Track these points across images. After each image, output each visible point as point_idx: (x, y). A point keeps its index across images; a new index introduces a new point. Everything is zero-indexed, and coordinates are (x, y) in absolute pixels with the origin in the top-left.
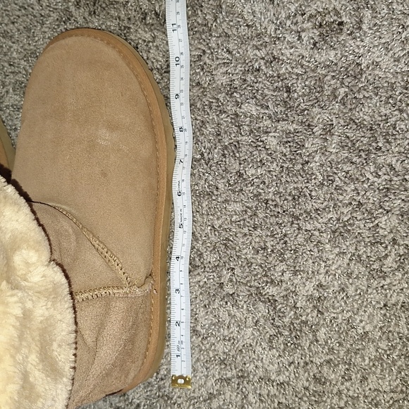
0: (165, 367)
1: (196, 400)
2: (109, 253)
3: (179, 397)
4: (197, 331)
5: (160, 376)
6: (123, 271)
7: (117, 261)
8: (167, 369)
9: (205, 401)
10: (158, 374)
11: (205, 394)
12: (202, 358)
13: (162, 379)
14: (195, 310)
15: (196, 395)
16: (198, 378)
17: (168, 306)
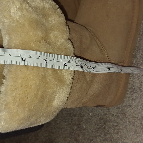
0: (126, 102)
1: (136, 118)
2: (103, 48)
3: (129, 115)
4: (141, 90)
5: (123, 105)
6: (108, 55)
7: (106, 51)
8: (126, 103)
9: (139, 119)
10: (122, 104)
11: (140, 116)
12: (141, 101)
13: (124, 107)
14: (141, 81)
15: (136, 116)
16: (138, 109)
17: (130, 77)
